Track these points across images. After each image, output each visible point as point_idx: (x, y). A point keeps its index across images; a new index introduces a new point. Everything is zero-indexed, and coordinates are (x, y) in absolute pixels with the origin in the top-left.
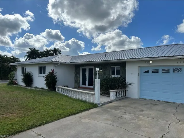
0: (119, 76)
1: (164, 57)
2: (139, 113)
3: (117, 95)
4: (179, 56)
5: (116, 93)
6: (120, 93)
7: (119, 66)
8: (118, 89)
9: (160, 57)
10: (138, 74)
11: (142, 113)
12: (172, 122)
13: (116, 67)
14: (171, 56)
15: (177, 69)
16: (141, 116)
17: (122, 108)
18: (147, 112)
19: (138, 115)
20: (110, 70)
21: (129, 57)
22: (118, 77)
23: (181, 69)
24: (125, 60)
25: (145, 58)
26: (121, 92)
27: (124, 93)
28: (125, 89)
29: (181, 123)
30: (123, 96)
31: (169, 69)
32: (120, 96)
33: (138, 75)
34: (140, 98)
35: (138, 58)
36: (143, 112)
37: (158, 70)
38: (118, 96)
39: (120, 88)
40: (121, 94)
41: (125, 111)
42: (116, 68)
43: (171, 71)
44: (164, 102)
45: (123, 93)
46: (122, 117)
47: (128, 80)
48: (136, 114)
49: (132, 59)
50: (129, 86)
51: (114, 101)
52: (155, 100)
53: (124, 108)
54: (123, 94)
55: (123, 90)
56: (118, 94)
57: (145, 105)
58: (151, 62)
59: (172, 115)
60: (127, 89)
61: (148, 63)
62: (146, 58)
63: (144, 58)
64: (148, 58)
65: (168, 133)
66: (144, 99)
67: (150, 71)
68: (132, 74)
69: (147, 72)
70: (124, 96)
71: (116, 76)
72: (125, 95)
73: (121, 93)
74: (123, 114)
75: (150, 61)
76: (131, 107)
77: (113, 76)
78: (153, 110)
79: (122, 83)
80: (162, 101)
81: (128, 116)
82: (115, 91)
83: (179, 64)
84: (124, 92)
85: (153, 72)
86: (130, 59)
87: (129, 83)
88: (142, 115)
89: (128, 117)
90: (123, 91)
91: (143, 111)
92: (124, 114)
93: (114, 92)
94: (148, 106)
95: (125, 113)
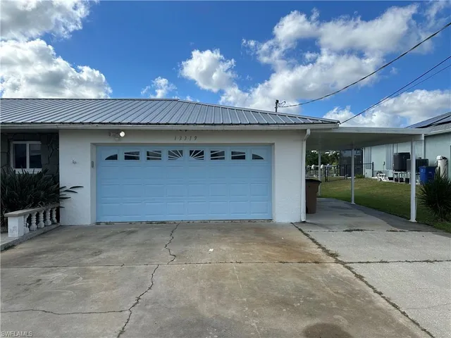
0: (37, 171)
1: (150, 124)
2: (90, 260)
3: (30, 224)
4: (178, 124)
5: (29, 220)
6: (42, 216)
7: (39, 143)
8: (33, 206)
9: (140, 124)
10: (92, 163)
11: (96, 258)
12: (161, 263)
13: (28, 143)
14: (163, 124)
15: (176, 152)
16: (94, 268)
17: (44, 256)
18: (110, 254)
19: (87, 265)
20: (9, 151)
21: (66, 118)
22: (36, 173)
23: (181, 152)
24: (54, 127)
25: (107, 123)
26: (45, 214)
27: (54, 216)
28: (57, 206)
29: (177, 261)
30: (50, 223)
31: (160, 152)
32: (42, 224)
33: (92, 166)
34: (98, 223)
35: (90, 123)
36: (101, 256)
37: (138, 153)
38: (34, 225)
39: (41, 204)
40: (45, 220)
41: (51, 264)
42: (30, 147)
43: (165, 155)
44: (151, 223)
45: (51, 215)
46: (40, 280)
47: (66, 179)
48: (81, 265)
49: (74, 123)
50: (68, 195)
51: (20, 243)
52: (131, 223)
53: (51, 255)
54: (51, 218)
55: (50, 207)
56: (34, 221)
57: (107, 237)
58: (122, 134)
59: (164, 249)
60: (63, 203)
61: (114, 136)
62: (110, 123)
63: (105, 123)
64: (114, 124)
65: (150, 288)
66: (107, 223)
67: (121, 156)
68: (74, 163)
69: (114, 158)
70: (53, 223)
71: (29, 170)
72: (56, 221)
73: (45, 217)
74: (43, 273)
75: (120, 131)
76: (71, 250)
77: (19, 171)
78: (124, 246)
79: (46, 189)
80: (147, 222)
81: (60, 274)
82: (24, 215)
83: (177, 141)
84: (54, 212)
85: (127, 158)
86: (70, 123)
87: (68, 188)
88: (97, 263)
89: (58, 276)
90: (51, 211)
91: (100, 252)
92: (46, 273)
93: (19, 215)
94: (114, 238)
95: (49, 269)
